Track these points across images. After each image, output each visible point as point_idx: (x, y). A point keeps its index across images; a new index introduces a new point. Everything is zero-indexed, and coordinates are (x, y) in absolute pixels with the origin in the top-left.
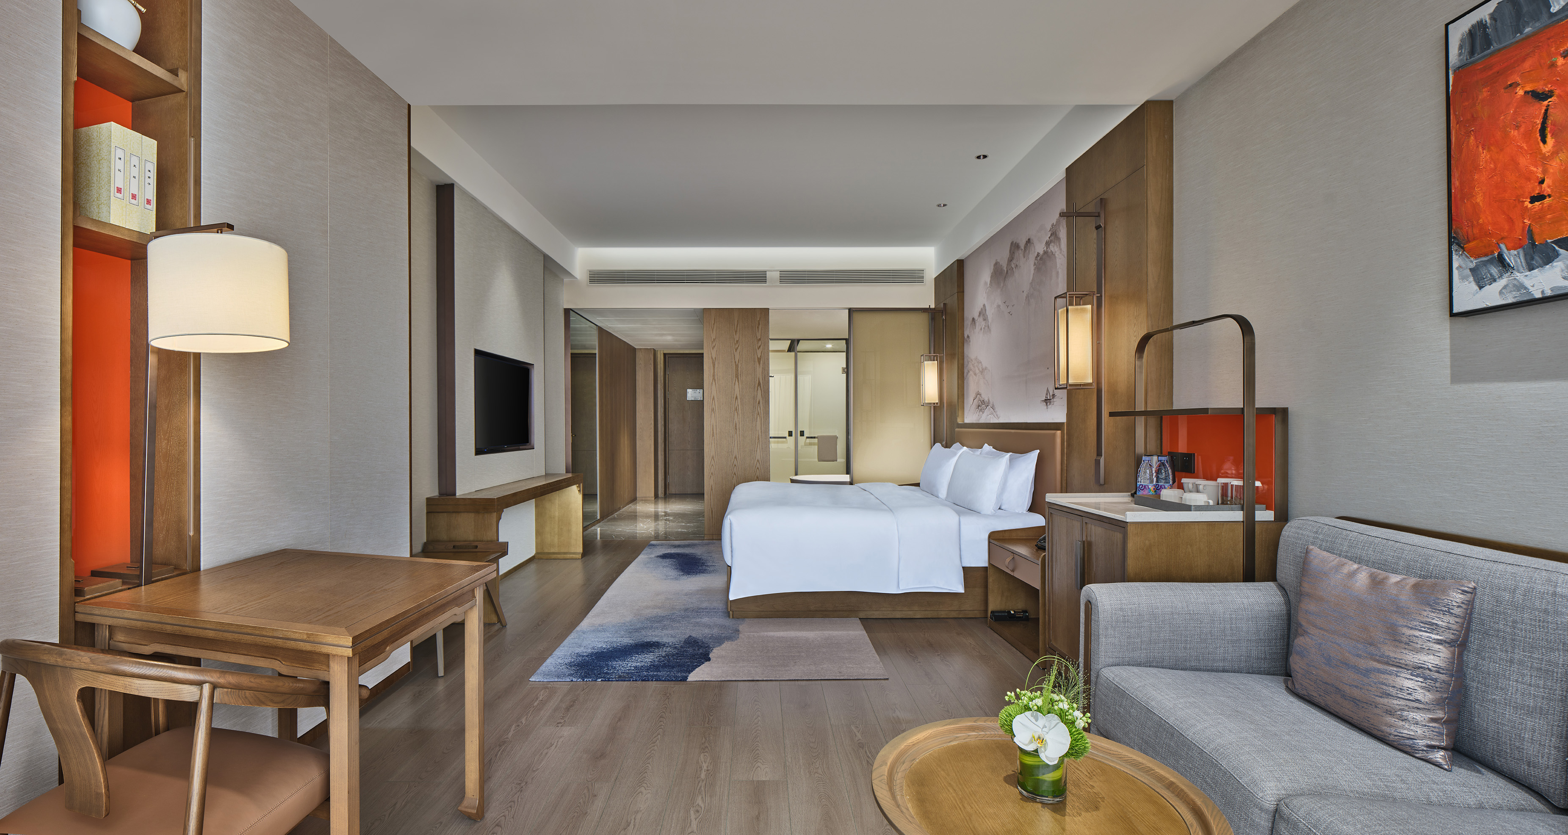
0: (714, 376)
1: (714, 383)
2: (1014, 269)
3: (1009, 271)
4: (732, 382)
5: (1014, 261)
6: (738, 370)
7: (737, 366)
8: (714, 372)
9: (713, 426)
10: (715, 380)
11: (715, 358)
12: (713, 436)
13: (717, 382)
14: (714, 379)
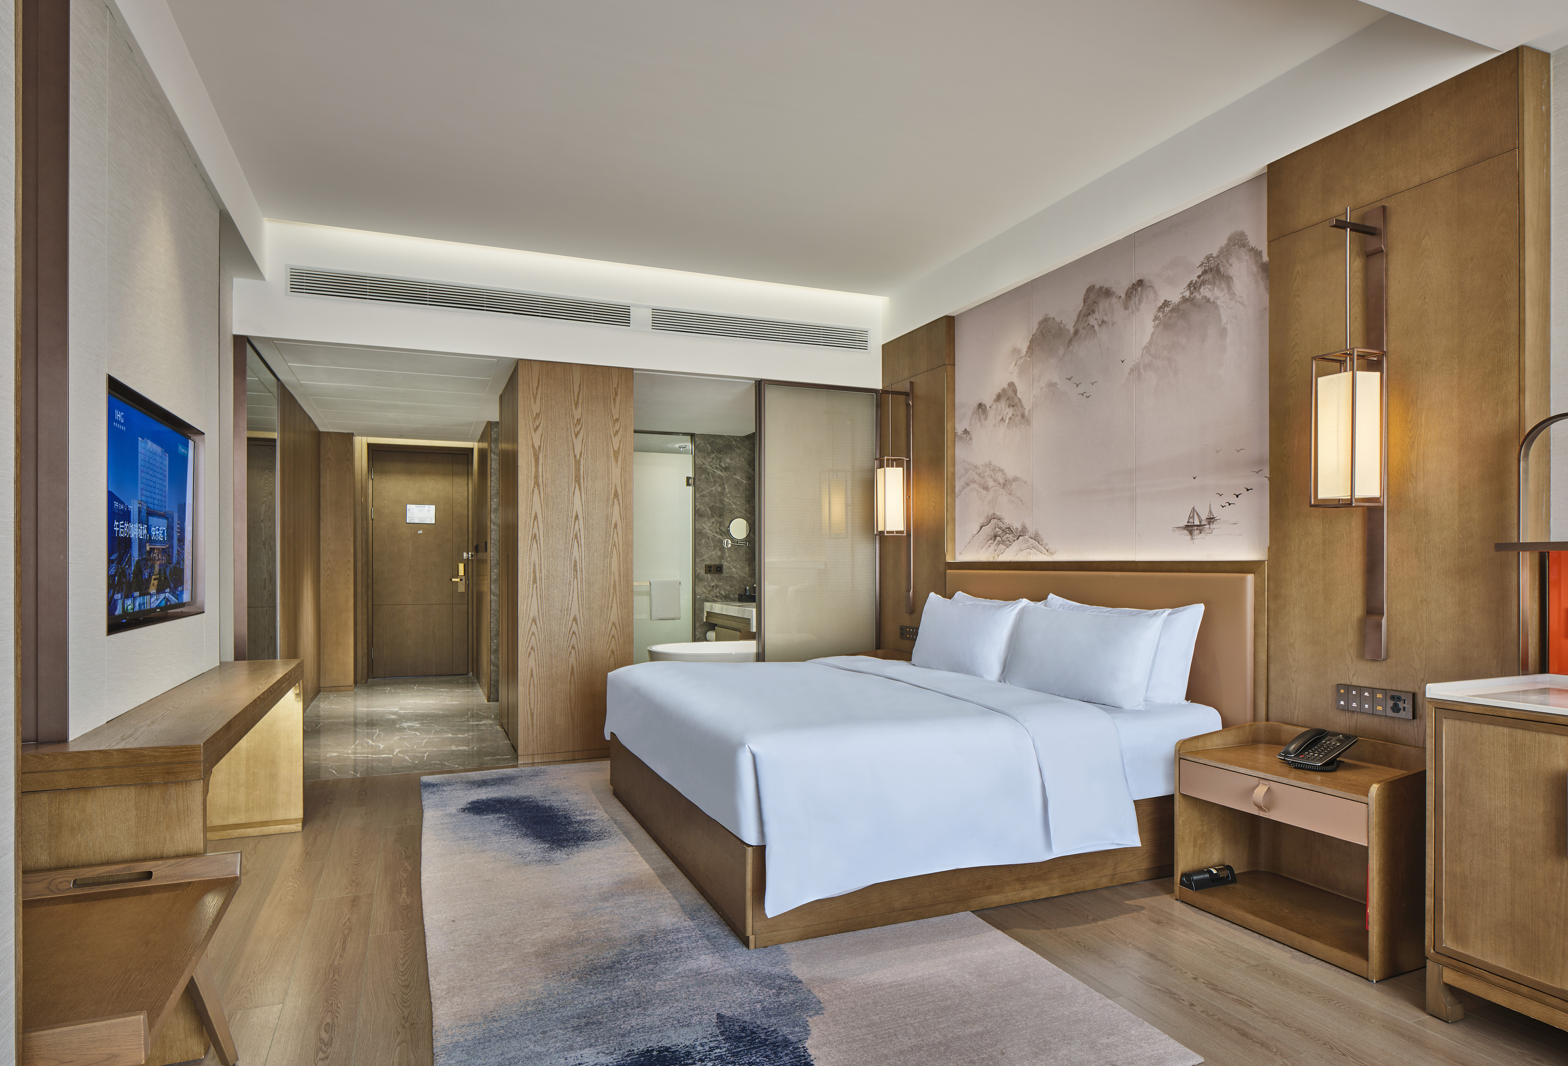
0: (536, 477)
1: (536, 490)
2: (1096, 327)
3: (1082, 332)
4: (569, 490)
5: (1096, 315)
6: (579, 470)
7: (578, 463)
8: (537, 472)
9: (534, 565)
10: (538, 486)
11: (540, 447)
12: (535, 581)
13: (541, 488)
14: (537, 483)
